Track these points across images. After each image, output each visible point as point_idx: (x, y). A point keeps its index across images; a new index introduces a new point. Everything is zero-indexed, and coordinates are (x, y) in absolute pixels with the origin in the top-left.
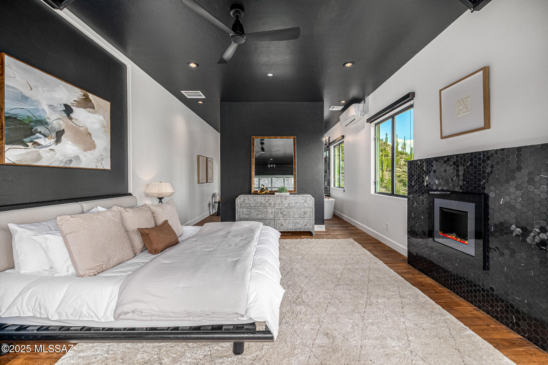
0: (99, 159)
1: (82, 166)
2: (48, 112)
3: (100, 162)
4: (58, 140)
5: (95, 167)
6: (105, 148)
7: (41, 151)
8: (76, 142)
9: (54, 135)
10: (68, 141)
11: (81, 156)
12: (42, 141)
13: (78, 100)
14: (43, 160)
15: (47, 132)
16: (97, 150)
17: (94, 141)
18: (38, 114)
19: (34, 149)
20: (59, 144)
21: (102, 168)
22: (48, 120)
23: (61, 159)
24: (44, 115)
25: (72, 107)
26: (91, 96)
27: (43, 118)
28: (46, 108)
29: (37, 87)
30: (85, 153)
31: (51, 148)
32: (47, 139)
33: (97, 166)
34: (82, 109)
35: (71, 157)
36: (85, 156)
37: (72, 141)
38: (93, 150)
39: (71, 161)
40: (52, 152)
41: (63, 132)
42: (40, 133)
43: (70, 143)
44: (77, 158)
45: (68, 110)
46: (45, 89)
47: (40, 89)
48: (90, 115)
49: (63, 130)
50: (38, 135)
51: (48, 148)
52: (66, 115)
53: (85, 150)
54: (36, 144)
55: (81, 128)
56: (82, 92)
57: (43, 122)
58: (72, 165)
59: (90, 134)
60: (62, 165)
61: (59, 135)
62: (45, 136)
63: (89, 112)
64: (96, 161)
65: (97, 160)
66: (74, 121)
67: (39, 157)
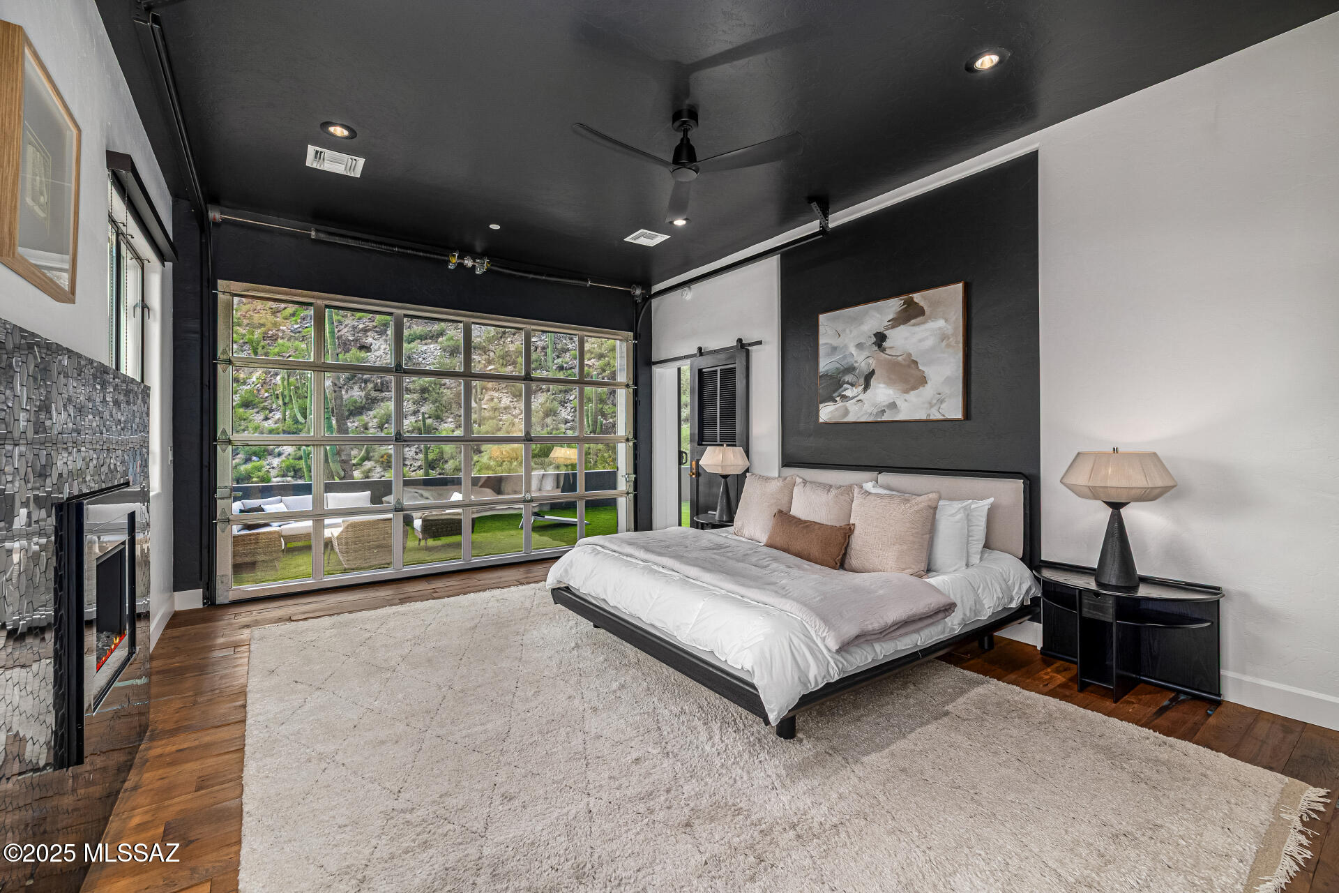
0: (935, 401)
1: (901, 417)
2: (855, 355)
3: (936, 407)
4: (867, 387)
5: (924, 418)
6: (948, 381)
7: (849, 404)
8: (890, 382)
9: (862, 380)
10: (879, 383)
11: (898, 403)
12: (849, 393)
13: (895, 316)
14: (851, 414)
15: (855, 379)
16: (928, 386)
17: (924, 372)
18: (846, 361)
19: (841, 404)
20: (868, 391)
21: (940, 417)
22: (856, 365)
23: (869, 411)
24: (851, 360)
25: (885, 332)
26: (917, 297)
27: (850, 364)
28: (853, 350)
29: (844, 330)
30: (907, 397)
31: (858, 398)
32: (854, 388)
33: (929, 415)
34: (902, 327)
35: (884, 406)
36: (906, 400)
37: (885, 383)
38: (921, 388)
39: (883, 411)
40: (860, 404)
41: (873, 372)
42: (848, 383)
43: (882, 385)
44: (893, 406)
45: (880, 338)
46: (852, 328)
47: (848, 331)
48: (916, 329)
49: (873, 370)
50: (846, 386)
51: (855, 399)
52: (876, 348)
53: (907, 391)
54: (844, 398)
55: (900, 358)
56: (902, 300)
57: (850, 369)
58: (886, 418)
59: (915, 363)
60: (871, 419)
61: (868, 377)
62: (852, 385)
63: (914, 325)
64: (927, 405)
65: (930, 403)
66: (888, 351)
67: (847, 412)
